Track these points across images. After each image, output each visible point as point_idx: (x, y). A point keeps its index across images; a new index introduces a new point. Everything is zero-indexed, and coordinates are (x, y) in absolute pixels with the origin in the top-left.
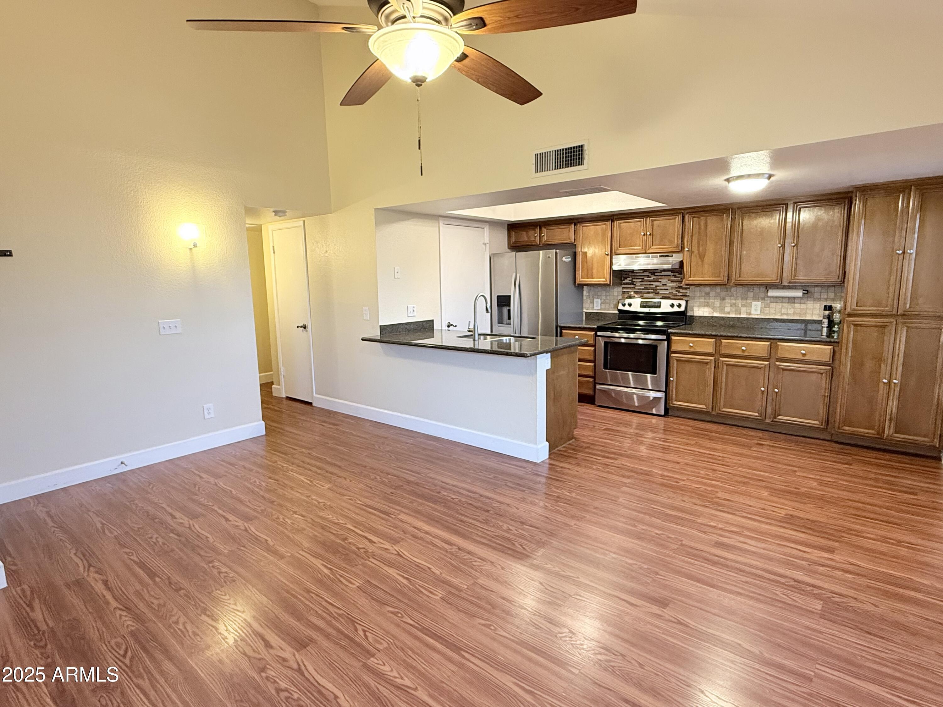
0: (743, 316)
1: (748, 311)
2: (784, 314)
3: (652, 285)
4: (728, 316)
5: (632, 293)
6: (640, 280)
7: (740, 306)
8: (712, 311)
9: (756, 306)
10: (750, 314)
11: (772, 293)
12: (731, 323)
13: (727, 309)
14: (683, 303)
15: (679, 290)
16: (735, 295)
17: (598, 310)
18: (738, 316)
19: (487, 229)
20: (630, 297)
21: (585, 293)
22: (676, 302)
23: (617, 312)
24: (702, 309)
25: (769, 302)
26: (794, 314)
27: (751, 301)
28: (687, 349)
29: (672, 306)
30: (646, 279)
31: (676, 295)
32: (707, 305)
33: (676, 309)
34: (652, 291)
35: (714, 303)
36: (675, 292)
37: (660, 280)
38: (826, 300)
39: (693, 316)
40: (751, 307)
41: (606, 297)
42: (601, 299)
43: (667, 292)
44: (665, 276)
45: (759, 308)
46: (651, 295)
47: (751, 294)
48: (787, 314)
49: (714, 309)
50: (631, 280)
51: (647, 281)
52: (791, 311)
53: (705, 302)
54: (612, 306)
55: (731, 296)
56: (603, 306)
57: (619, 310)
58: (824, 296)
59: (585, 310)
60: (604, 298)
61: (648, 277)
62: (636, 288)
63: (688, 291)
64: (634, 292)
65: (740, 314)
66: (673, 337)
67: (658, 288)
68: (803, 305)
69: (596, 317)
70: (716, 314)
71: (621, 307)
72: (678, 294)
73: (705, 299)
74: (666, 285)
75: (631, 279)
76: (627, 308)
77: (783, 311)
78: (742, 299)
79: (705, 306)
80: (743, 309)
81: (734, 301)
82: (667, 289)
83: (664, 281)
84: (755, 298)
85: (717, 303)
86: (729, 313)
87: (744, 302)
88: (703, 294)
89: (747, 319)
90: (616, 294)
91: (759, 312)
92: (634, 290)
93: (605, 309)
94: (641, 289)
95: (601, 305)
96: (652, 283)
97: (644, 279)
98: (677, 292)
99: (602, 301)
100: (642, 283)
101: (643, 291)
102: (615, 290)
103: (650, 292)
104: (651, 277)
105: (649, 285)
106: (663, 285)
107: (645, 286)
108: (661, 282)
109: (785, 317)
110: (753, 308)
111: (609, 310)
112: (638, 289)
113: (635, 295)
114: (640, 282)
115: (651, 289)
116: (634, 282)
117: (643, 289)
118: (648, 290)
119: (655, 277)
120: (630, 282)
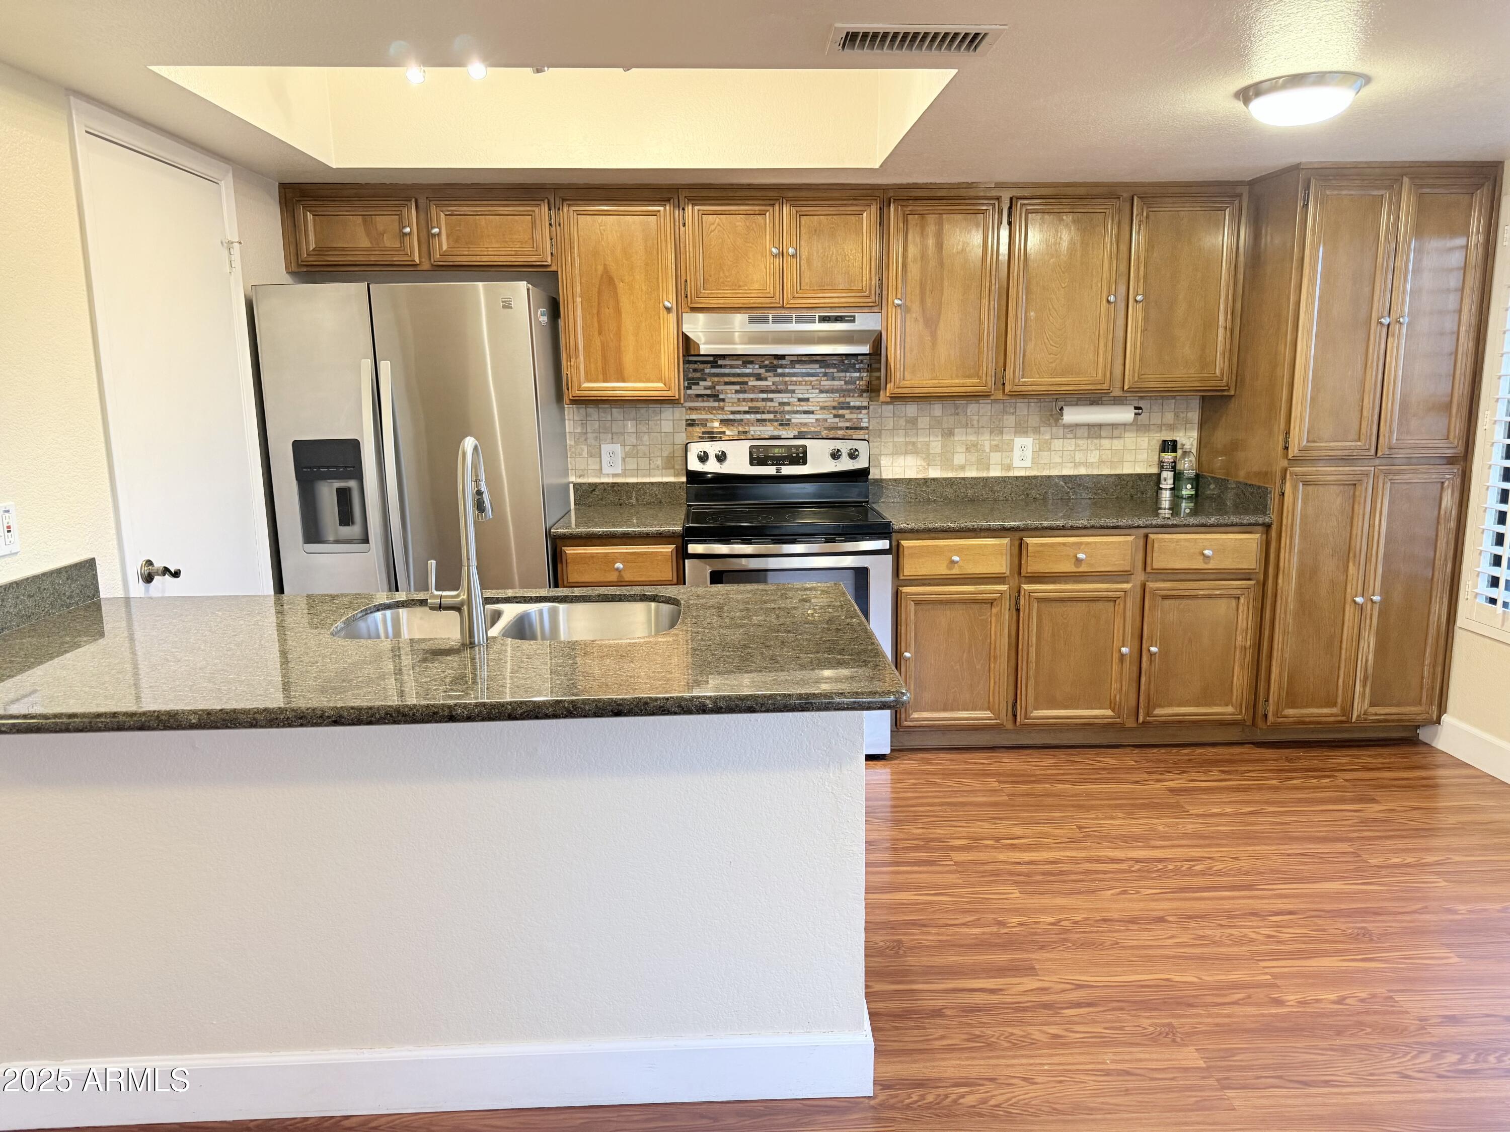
0: (996, 472)
1: (1008, 461)
2: (1080, 464)
3: (771, 400)
4: (961, 475)
5: (716, 424)
6: (737, 387)
7: (988, 450)
8: (925, 464)
9: (1023, 447)
10: (1009, 467)
11: (1073, 415)
12: (969, 492)
13: (959, 459)
15: (841, 412)
16: (975, 422)
17: (614, 475)
18: (985, 475)
20: (715, 436)
21: (568, 426)
22: (844, 447)
23: (683, 479)
24: (900, 460)
25: (1048, 437)
26: (1101, 461)
27: (1012, 437)
28: (942, 569)
29: (836, 455)
30: (752, 383)
32: (911, 449)
33: (847, 464)
34: (771, 416)
35: (927, 444)
36: (832, 420)
37: (790, 388)
38: (1160, 427)
39: (881, 480)
40: (1012, 450)
41: (639, 438)
42: (624, 445)
43: (810, 419)
45: (1029, 453)
47: (1010, 420)
48: (1085, 464)
49: (929, 460)
50: (712, 388)
51: (754, 389)
52: (1094, 457)
53: (907, 444)
54: (659, 462)
55: (966, 426)
56: (632, 464)
57: (689, 474)
58: (1156, 419)
59: (573, 479)
60: (633, 440)
61: (759, 378)
62: (726, 408)
63: (863, 414)
64: (722, 421)
65: (988, 469)
67: (787, 408)
68: (1115, 442)
69: (612, 497)
70: (934, 473)
71: (694, 465)
72: (840, 425)
73: (906, 435)
74: (808, 400)
75: (708, 383)
76: (712, 467)
77: (1079, 457)
78: (991, 433)
79: (906, 453)
80: (995, 457)
81: (972, 438)
82: (812, 412)
83: (802, 389)
84: (1021, 429)
85: (936, 444)
86: (962, 468)
87: (997, 439)
88: (902, 422)
89: (1004, 480)
90: (667, 426)
91: (1028, 463)
92: (721, 417)
93: (637, 472)
94: (739, 412)
95: (624, 460)
96: (771, 396)
97: (746, 383)
98: (837, 420)
99: (628, 448)
100: (741, 396)
101: (748, 416)
102: (663, 416)
103: (764, 420)
104: (766, 379)
105: (764, 400)
106: (800, 400)
107: (750, 404)
108: (793, 392)
109: (1082, 471)
110: (1017, 452)
111: (650, 476)
112: (733, 413)
113: (724, 429)
114: (737, 392)
115: (769, 412)
116: (722, 392)
117: (746, 412)
118: (759, 416)
119: (777, 379)
120: (708, 392)
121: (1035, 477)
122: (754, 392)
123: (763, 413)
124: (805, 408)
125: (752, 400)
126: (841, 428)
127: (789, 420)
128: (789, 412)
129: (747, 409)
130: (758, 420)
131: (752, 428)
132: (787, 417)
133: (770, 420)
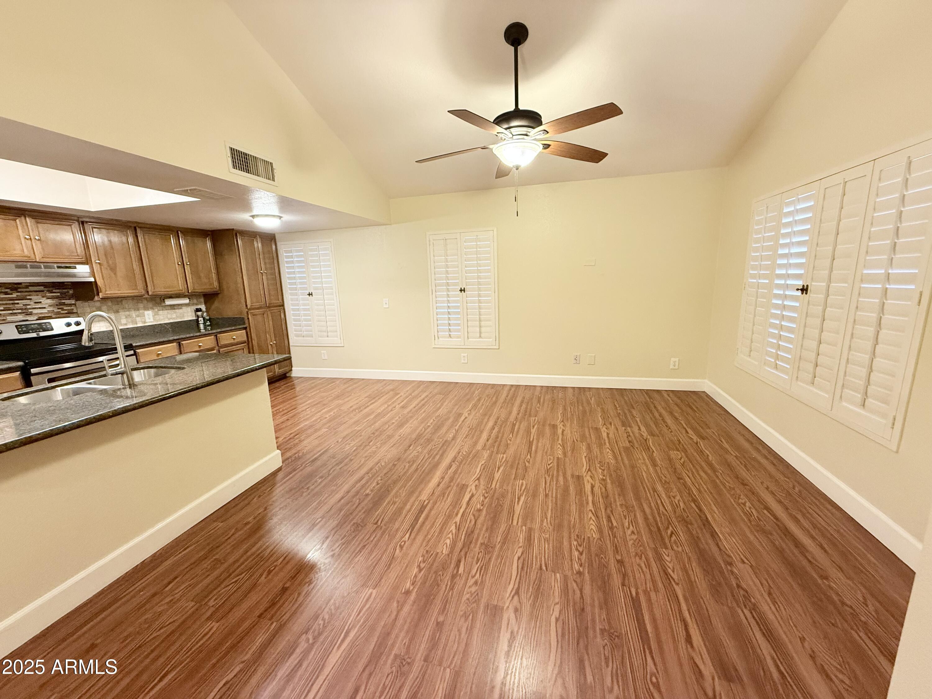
0: (140, 325)
1: (143, 320)
2: (170, 319)
7: (135, 316)
8: (110, 325)
9: (148, 315)
10: (145, 322)
11: (168, 302)
12: (131, 333)
14: (82, 320)
16: (127, 307)
18: (135, 326)
22: (70, 321)
24: (101, 324)
25: (156, 310)
26: (177, 317)
27: (143, 311)
29: (67, 325)
38: (193, 304)
40: (144, 316)
45: (151, 317)
47: (141, 305)
48: (172, 319)
52: (174, 316)
55: (124, 309)
65: (137, 324)
77: (169, 316)
78: (134, 310)
80: (138, 319)
81: (127, 313)
84: (146, 309)
85: (112, 316)
87: (137, 313)
89: (144, 327)
91: (151, 320)
98: (60, 310)
103: (15, 313)
104: (11, 294)
105: (13, 304)
106: (35, 303)
107: (3, 306)
108: (30, 299)
109: (172, 321)
110: (146, 316)
115: (17, 309)
118: (11, 312)
119: (19, 294)
121: (156, 325)
124: (40, 306)
125: (5, 304)
126: (64, 313)
128: (30, 309)
131: (10, 317)
132: (30, 311)
133: (19, 313)
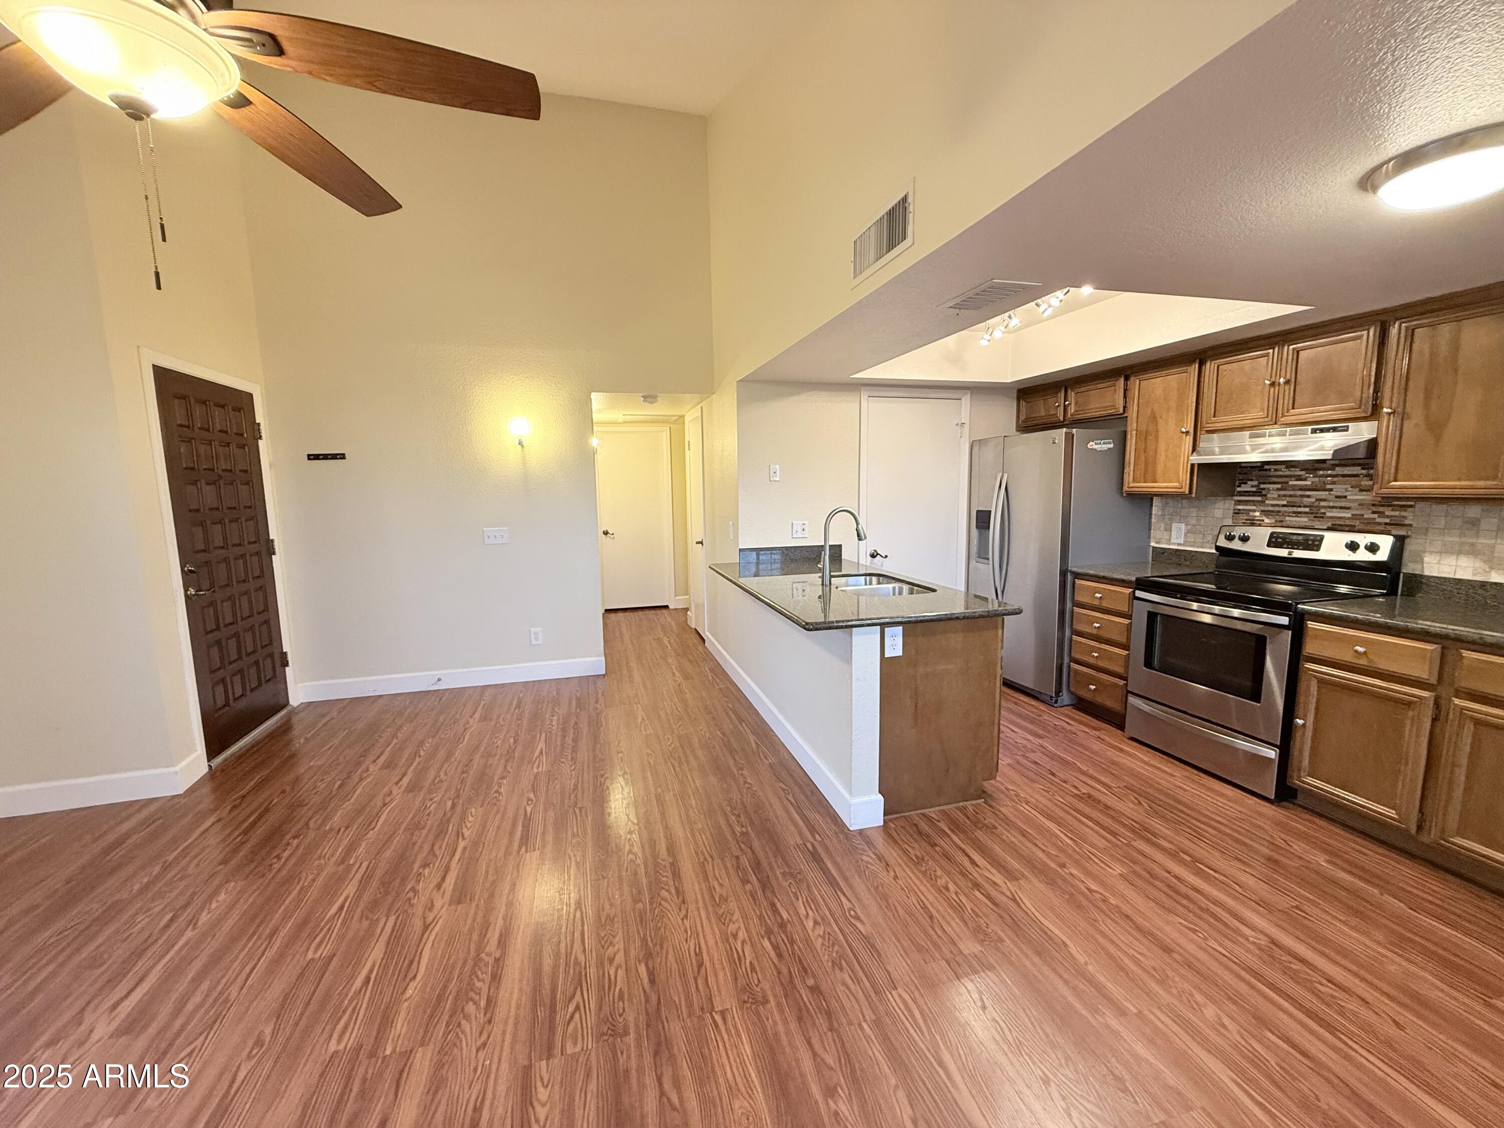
3: (1309, 496)
5: (1257, 514)
6: (1279, 486)
8: (1484, 567)
14: (1385, 543)
15: (1381, 509)
17: (1179, 544)
19: (966, 400)
20: (1252, 523)
21: (1154, 510)
22: (1363, 539)
23: (1214, 551)
24: (1452, 561)
28: (1347, 656)
29: (1353, 547)
30: (1293, 482)
31: (1370, 522)
32: (1469, 550)
33: (1363, 555)
34: (1307, 510)
35: (1492, 547)
36: (1368, 515)
37: (1328, 487)
39: (1422, 576)
41: (1198, 520)
42: (1187, 525)
43: (1348, 515)
44: (1344, 476)
46: (1304, 520)
49: (1493, 562)
50: (1258, 486)
51: (1294, 488)
53: (1463, 543)
54: (1209, 539)
56: (1191, 538)
57: (1218, 548)
59: (1153, 544)
60: (1194, 521)
61: (1299, 478)
62: (1267, 502)
63: (1407, 513)
64: (1262, 511)
66: (1311, 624)
67: (1322, 504)
69: (1174, 559)
71: (1223, 543)
72: (1378, 520)
73: (1463, 535)
74: (1345, 497)
75: (1256, 483)
76: (1236, 545)
79: (1460, 553)
82: (1349, 508)
83: (1338, 489)
88: (1458, 522)
90: (1218, 513)
92: (1262, 508)
93: (1193, 544)
94: (1277, 505)
95: (1186, 534)
96: (1308, 493)
97: (1287, 483)
98: (1376, 516)
99: (1189, 527)
100: (1282, 493)
101: (1286, 509)
102: (1217, 506)
103: (1300, 513)
104: (1305, 480)
105: (1302, 496)
106: (1337, 497)
107: (1288, 499)
108: (1331, 490)
111: (1203, 547)
112: (1272, 505)
113: (1264, 518)
114: (1278, 489)
115: (1305, 506)
116: (1263, 489)
117: (1284, 506)
118: (1295, 509)
119: (1316, 479)
120: (1254, 489)
122: (1293, 490)
123: (1300, 506)
124: (1343, 504)
125: (1291, 496)
126: (1379, 524)
127: (1324, 513)
128: (1324, 507)
129: (1285, 503)
130: (1294, 512)
131: (1287, 518)
132: (1323, 511)
133: (1306, 513)
